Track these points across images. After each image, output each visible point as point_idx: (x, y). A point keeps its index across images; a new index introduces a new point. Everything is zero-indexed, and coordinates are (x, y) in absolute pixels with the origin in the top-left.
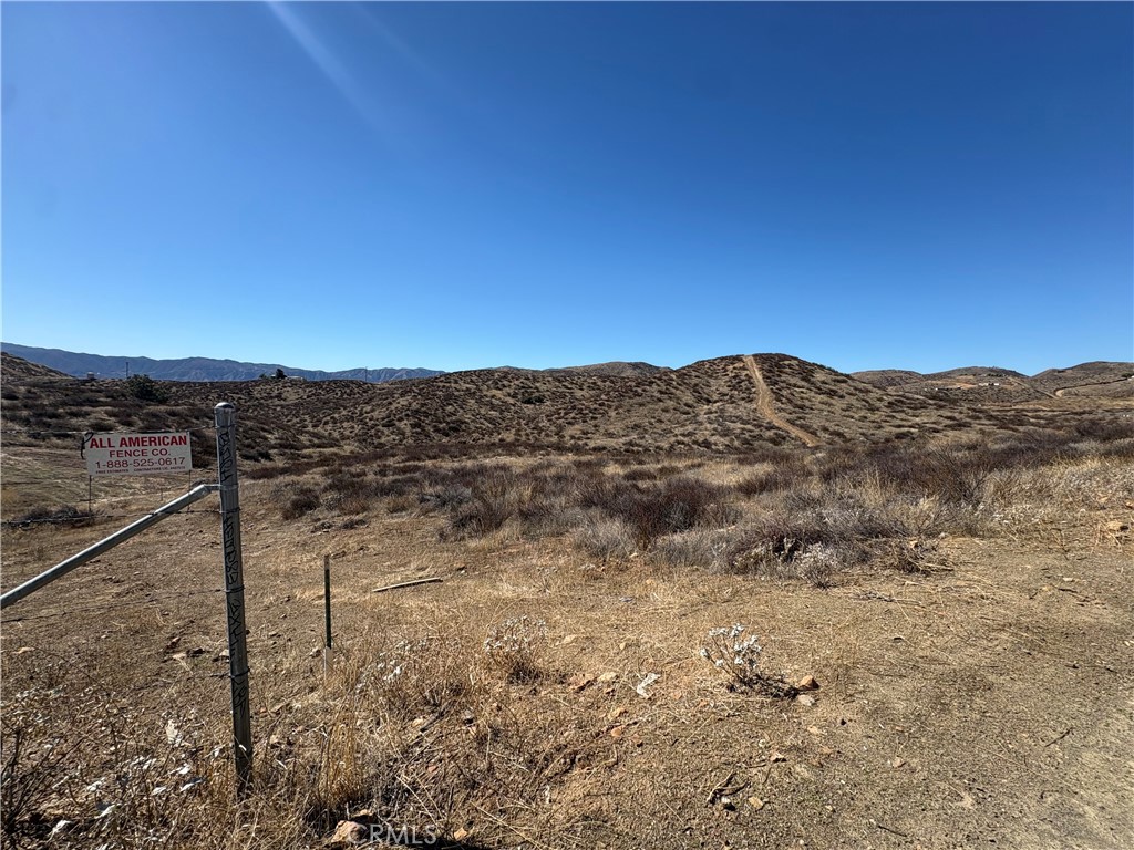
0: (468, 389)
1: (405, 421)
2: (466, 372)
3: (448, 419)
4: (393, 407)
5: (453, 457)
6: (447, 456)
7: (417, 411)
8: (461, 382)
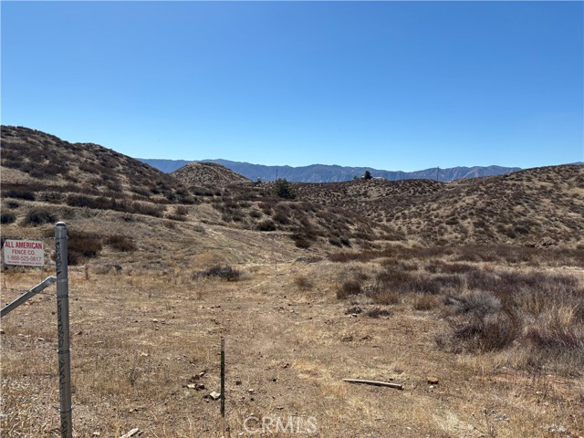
0: (543, 187)
1: (469, 220)
2: (541, 168)
3: (516, 220)
4: (458, 205)
5: (511, 261)
6: (503, 259)
7: (482, 210)
8: (535, 180)
